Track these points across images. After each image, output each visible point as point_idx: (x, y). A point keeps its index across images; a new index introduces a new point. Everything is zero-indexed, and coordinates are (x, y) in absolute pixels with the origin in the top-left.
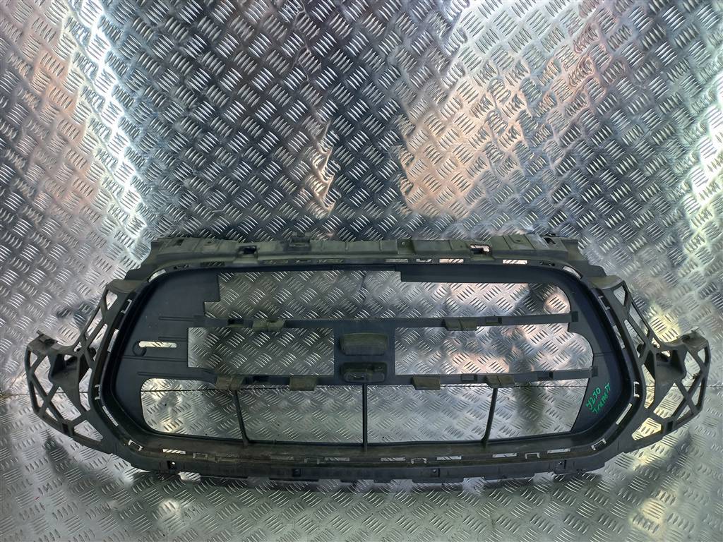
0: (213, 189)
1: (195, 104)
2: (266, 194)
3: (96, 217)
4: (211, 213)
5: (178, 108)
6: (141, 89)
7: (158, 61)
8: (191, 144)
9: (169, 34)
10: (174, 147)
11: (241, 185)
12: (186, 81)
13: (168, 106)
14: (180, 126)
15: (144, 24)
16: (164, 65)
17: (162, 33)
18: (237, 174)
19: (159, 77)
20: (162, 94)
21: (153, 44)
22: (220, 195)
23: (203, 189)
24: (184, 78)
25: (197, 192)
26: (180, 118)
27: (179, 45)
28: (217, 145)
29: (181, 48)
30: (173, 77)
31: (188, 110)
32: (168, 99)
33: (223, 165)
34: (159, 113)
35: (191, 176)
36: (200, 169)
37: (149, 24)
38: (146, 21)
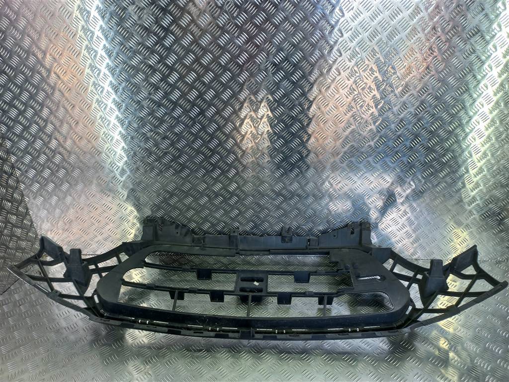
0: (164, 138)
1: (153, 91)
2: (193, 142)
3: (98, 153)
4: (163, 152)
5: (144, 93)
6: (124, 83)
7: (133, 67)
8: (152, 113)
9: (140, 53)
10: (142, 114)
11: (179, 136)
12: (149, 78)
13: (138, 92)
14: (145, 103)
15: (126, 48)
16: (136, 69)
17: (135, 52)
18: (177, 130)
19: (134, 76)
20: (135, 85)
21: (131, 58)
22: (167, 142)
23: (158, 138)
24: (148, 77)
25: (154, 140)
26: (145, 99)
27: (145, 59)
28: (166, 114)
29: (146, 61)
30: (141, 76)
31: (150, 94)
32: (139, 88)
33: (169, 125)
34: (134, 96)
35: (151, 131)
36: (156, 127)
37: (129, 48)
38: (127, 46)
